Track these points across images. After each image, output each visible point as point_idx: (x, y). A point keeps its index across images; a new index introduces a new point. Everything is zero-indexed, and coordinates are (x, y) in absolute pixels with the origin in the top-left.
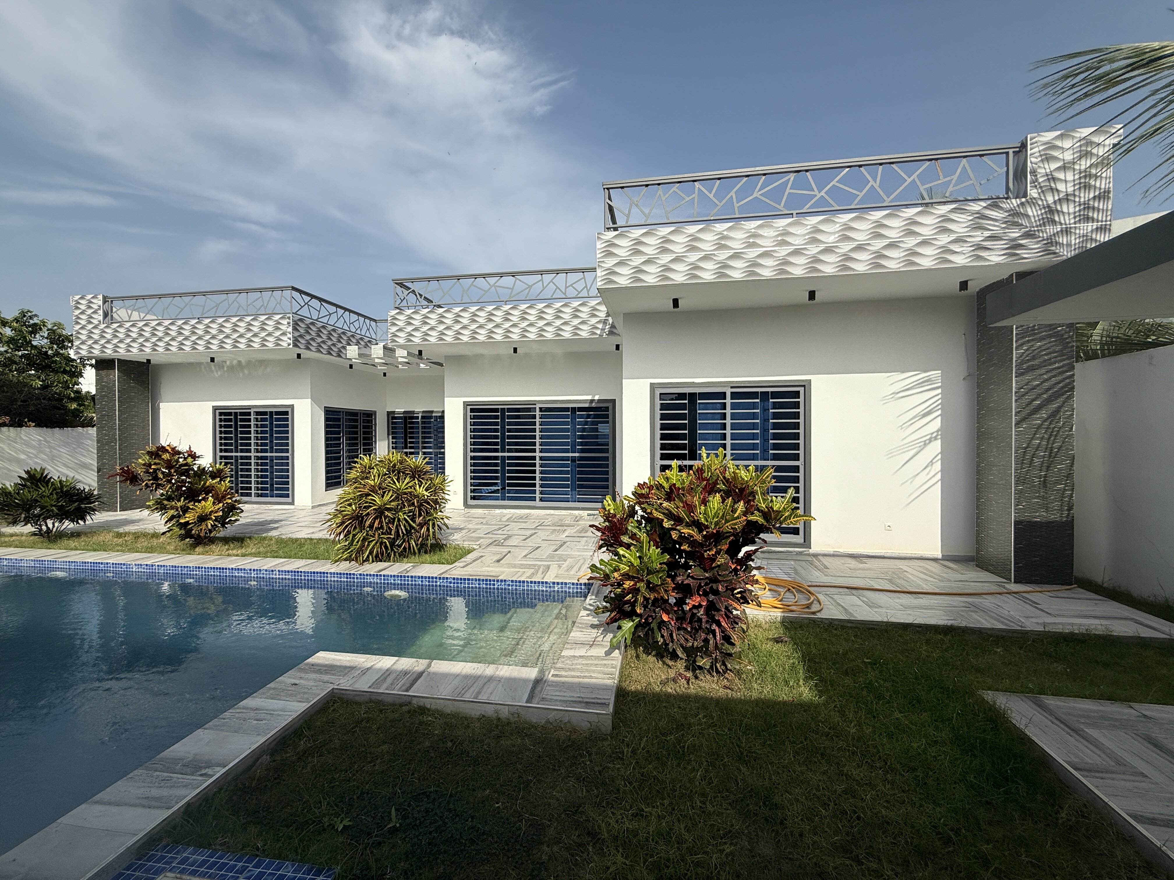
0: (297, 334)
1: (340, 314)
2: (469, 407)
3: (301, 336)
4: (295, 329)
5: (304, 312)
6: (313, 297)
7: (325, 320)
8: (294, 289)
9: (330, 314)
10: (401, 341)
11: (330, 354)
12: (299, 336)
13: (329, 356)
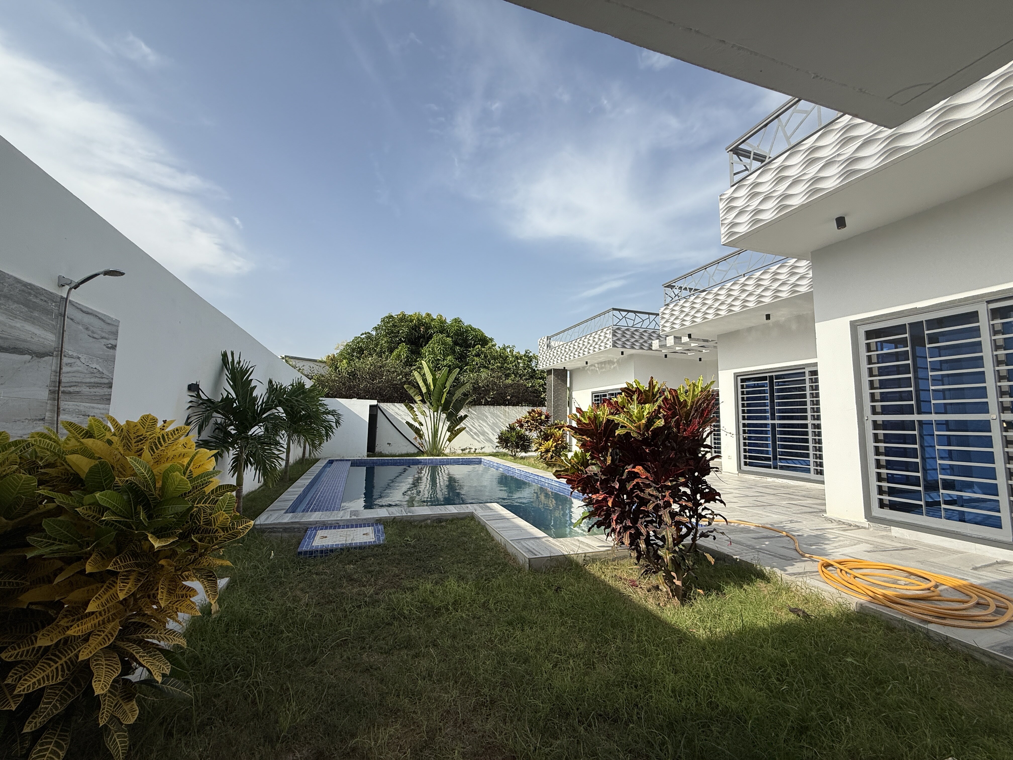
0: (615, 338)
1: (651, 319)
2: (739, 378)
3: (618, 339)
4: (614, 335)
5: (623, 323)
6: (629, 311)
7: (639, 326)
8: (614, 309)
9: (643, 321)
10: (667, 329)
11: (642, 348)
12: (617, 340)
13: (641, 351)
